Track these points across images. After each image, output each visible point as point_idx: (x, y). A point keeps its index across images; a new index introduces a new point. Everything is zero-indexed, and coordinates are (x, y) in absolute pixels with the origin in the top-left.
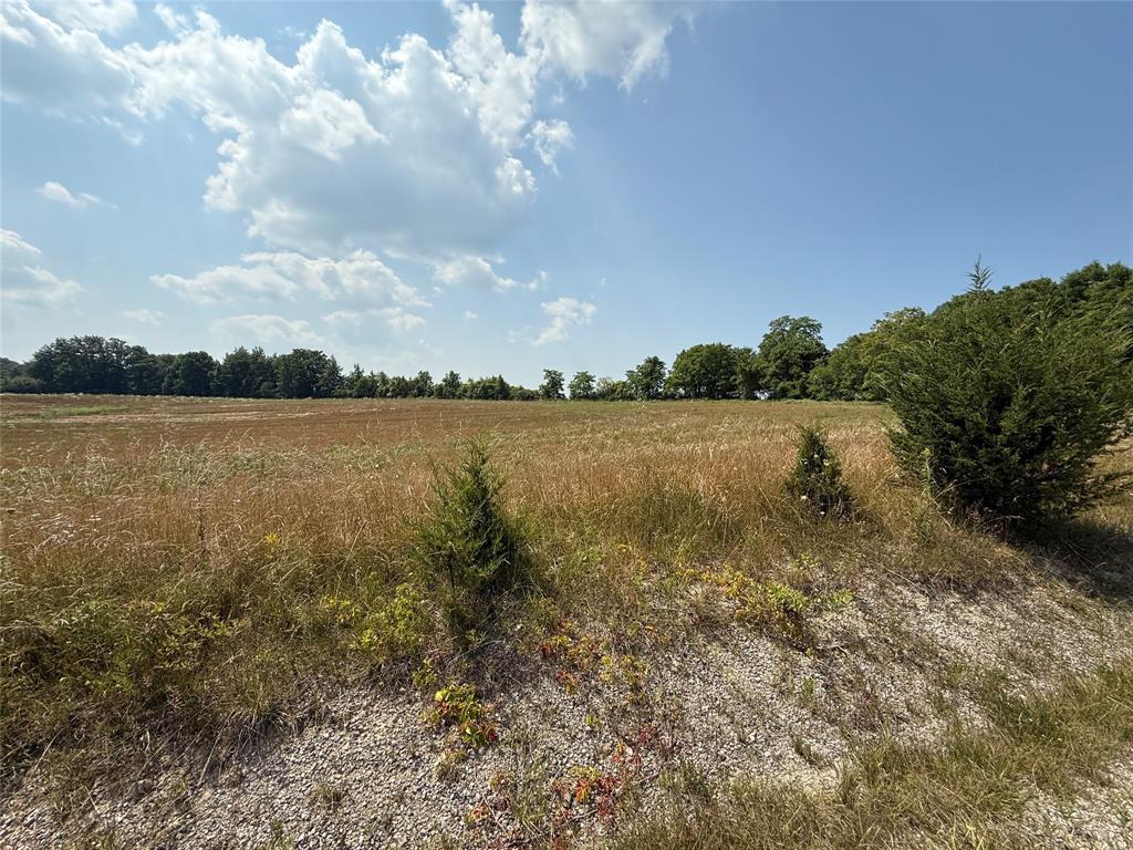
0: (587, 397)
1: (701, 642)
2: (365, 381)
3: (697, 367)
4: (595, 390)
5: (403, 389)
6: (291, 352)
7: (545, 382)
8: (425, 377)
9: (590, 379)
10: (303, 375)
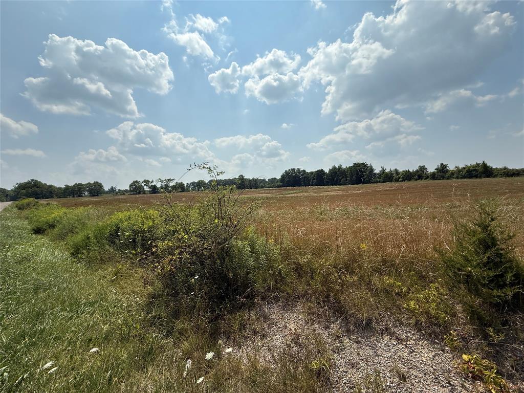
2: (387, 174)
6: (353, 165)
8: (423, 169)
10: (357, 174)
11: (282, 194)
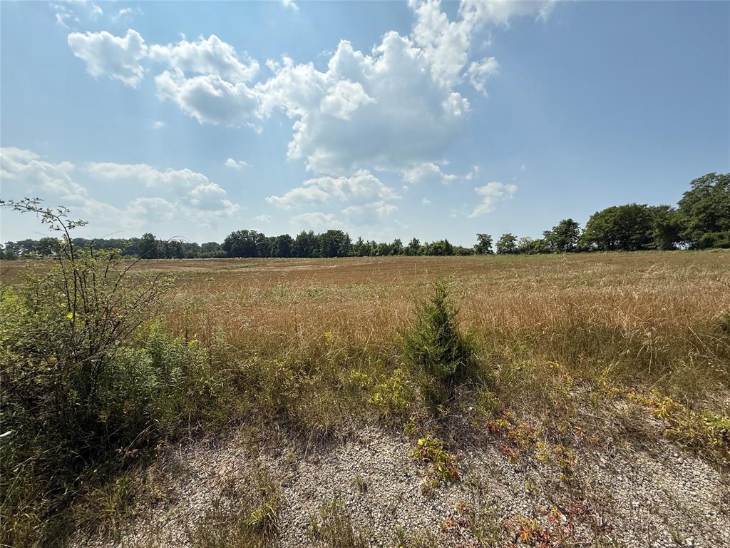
0: (510, 252)
1: (629, 449)
2: (364, 247)
3: (611, 225)
4: (517, 247)
5: (386, 250)
6: (326, 232)
7: (478, 243)
8: (398, 243)
9: (513, 239)
10: (332, 244)
11: (226, 268)
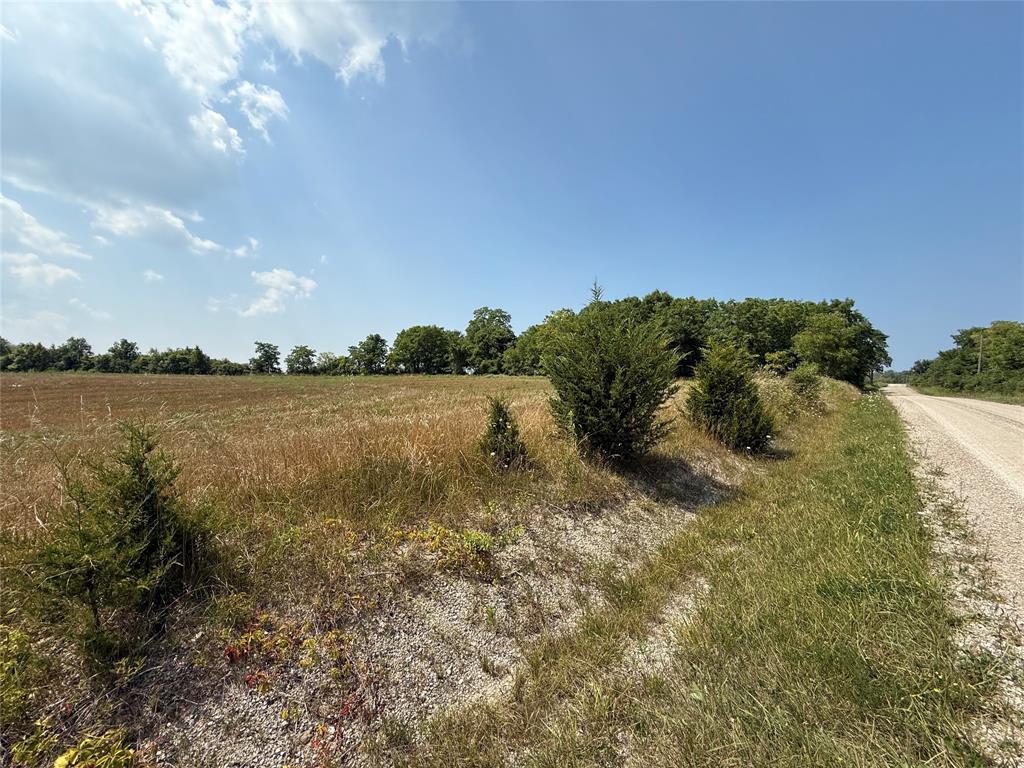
0: (306, 372)
1: (407, 597)
3: (415, 345)
4: (316, 365)
7: (257, 356)
9: (310, 353)
